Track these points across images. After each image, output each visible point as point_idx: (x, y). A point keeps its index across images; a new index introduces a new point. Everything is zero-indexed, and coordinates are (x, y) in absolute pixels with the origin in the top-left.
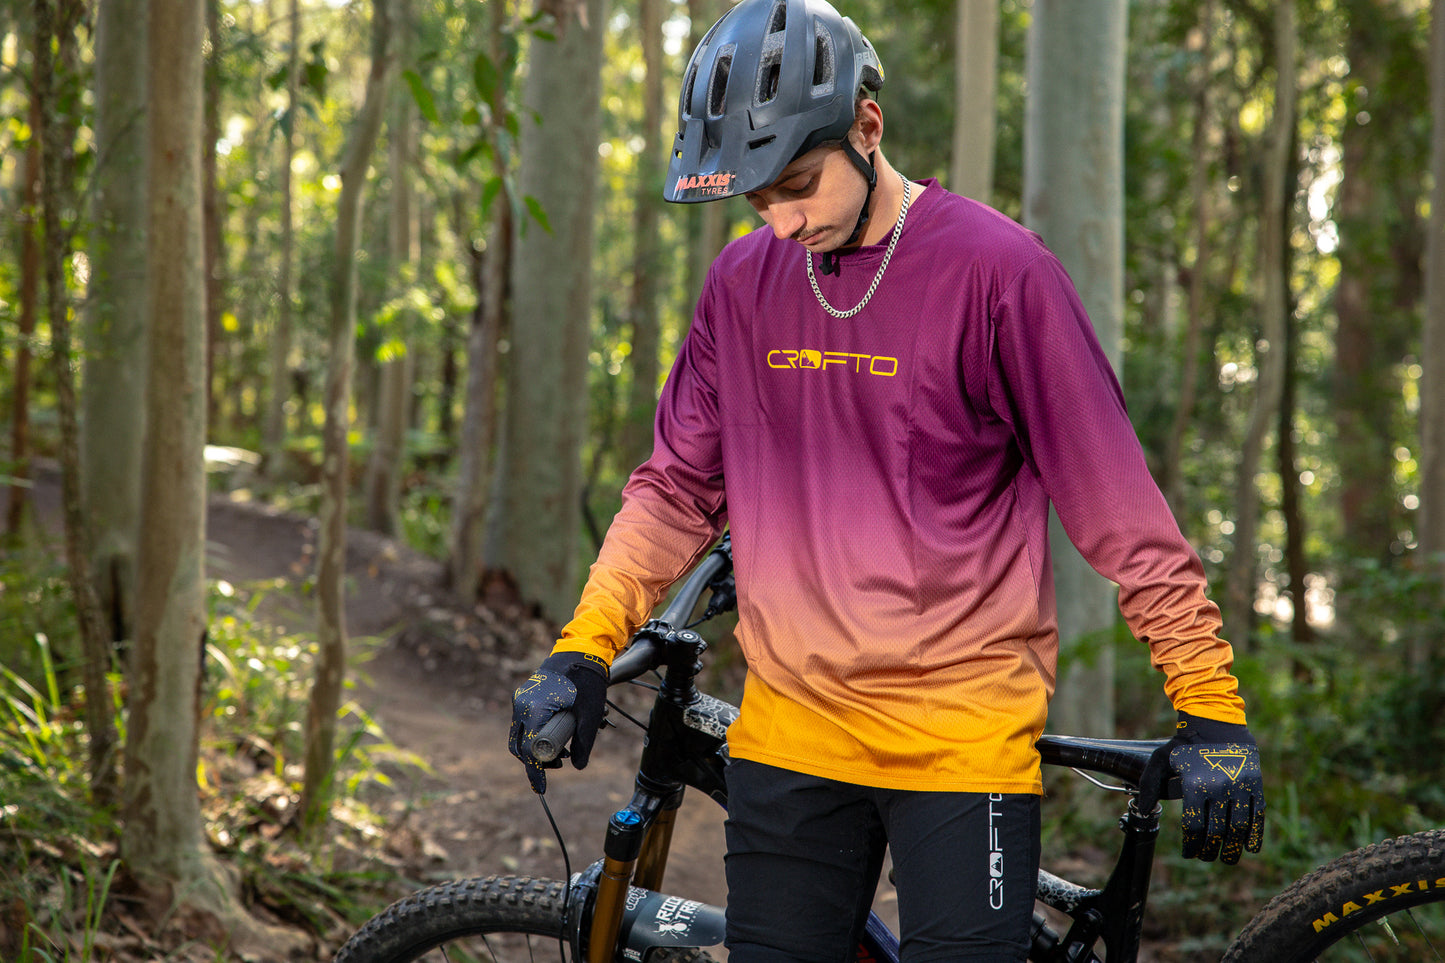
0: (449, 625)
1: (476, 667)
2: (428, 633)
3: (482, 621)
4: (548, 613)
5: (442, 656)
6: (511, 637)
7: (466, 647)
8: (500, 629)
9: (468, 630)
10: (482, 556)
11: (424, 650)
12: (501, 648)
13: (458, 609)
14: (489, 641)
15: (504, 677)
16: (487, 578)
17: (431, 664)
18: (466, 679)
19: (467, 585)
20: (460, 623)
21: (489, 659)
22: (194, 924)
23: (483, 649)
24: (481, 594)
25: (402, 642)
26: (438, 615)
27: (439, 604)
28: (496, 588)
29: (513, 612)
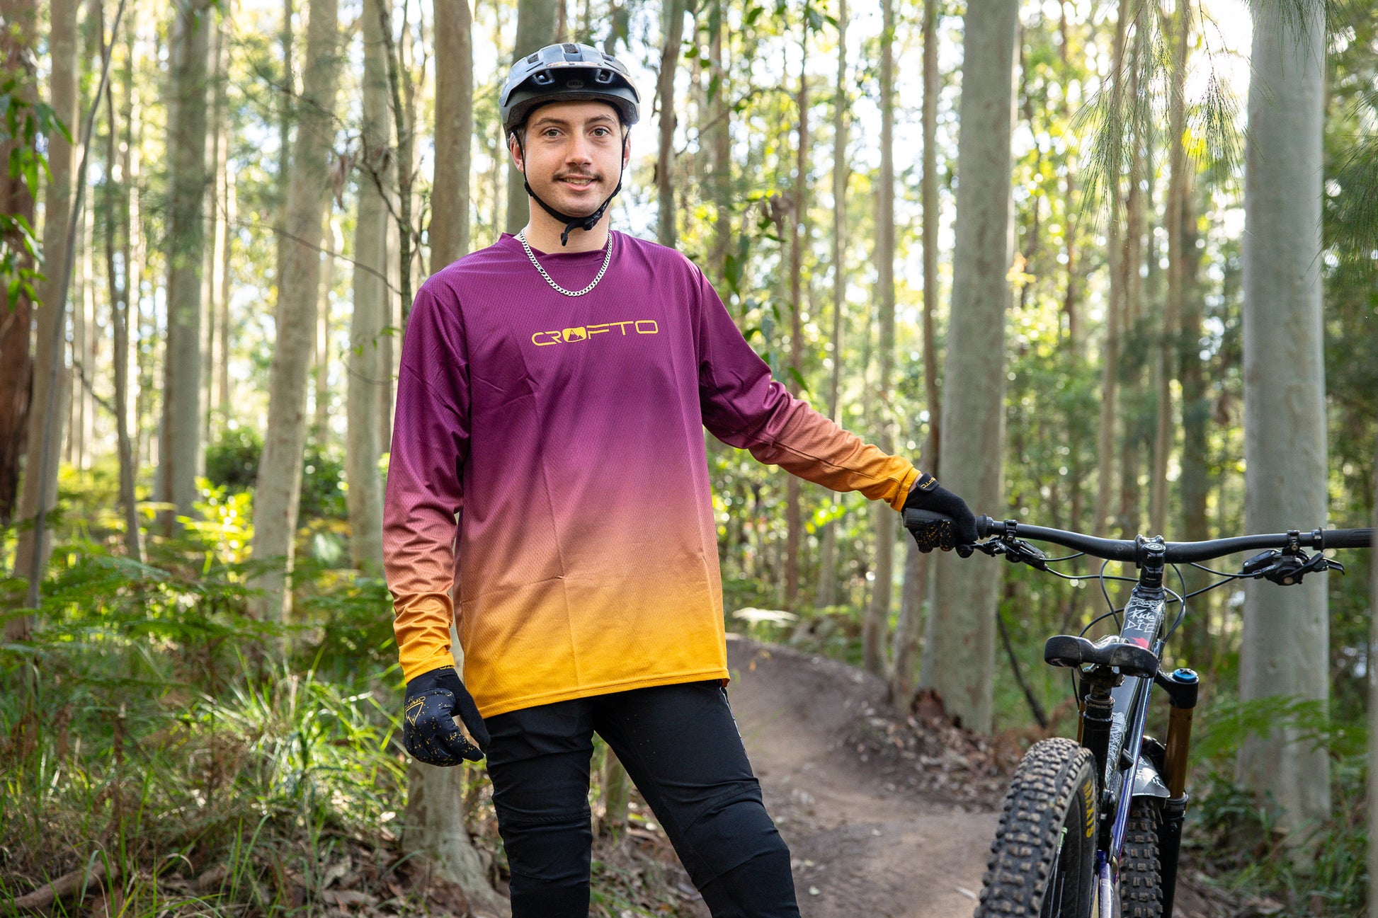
0: (884, 730)
1: (898, 761)
2: (866, 736)
3: (910, 727)
4: (965, 723)
5: (874, 752)
6: (930, 739)
7: (894, 745)
8: (921, 733)
9: (897, 733)
10: (918, 680)
11: (861, 748)
12: (921, 747)
13: (893, 718)
14: (912, 742)
15: (919, 767)
16: (919, 697)
17: (865, 758)
18: (889, 769)
19: (904, 702)
20: (892, 728)
21: (910, 755)
22: (443, 891)
23: (906, 748)
24: (915, 708)
25: (847, 743)
26: (877, 722)
27: (879, 715)
28: (927, 703)
29: (936, 721)
